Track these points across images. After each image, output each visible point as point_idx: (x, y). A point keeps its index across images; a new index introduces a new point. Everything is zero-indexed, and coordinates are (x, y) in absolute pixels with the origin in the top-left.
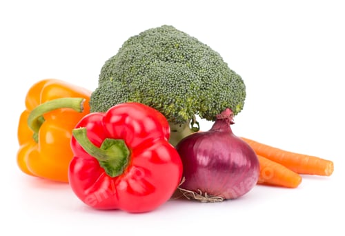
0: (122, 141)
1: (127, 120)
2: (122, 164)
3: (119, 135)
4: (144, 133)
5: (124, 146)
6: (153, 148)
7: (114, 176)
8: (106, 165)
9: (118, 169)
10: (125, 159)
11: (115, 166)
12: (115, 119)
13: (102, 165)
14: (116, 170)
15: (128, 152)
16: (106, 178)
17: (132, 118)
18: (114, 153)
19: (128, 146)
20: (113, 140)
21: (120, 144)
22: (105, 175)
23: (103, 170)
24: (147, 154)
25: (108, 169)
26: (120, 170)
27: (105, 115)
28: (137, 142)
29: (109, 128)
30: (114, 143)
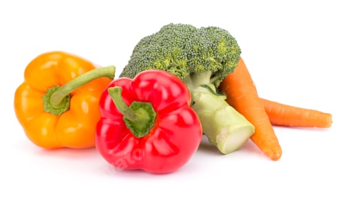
0: (149, 104)
1: (156, 86)
2: (148, 126)
3: (147, 98)
4: (171, 97)
5: (150, 109)
6: (178, 111)
7: (140, 136)
8: (132, 127)
9: (144, 130)
10: (151, 121)
11: (141, 127)
12: (143, 84)
13: (128, 125)
14: (142, 131)
15: (155, 114)
16: (132, 139)
17: (160, 84)
18: (143, 114)
19: (155, 109)
20: (140, 103)
21: (146, 108)
22: (131, 135)
23: (128, 131)
24: (172, 117)
25: (134, 130)
26: (146, 131)
27: (133, 80)
28: (162, 106)
29: (138, 92)
30: (141, 106)
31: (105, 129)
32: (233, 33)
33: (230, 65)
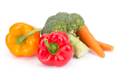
0: (56, 44)
2: (56, 51)
3: (55, 41)
4: (64, 41)
5: (57, 45)
6: (66, 46)
7: (53, 54)
8: (50, 51)
9: (55, 52)
10: (57, 49)
11: (53, 51)
12: (54, 37)
13: (49, 51)
14: (54, 52)
15: (58, 47)
16: (50, 55)
18: (54, 47)
19: (58, 45)
20: (53, 43)
21: (55, 44)
22: (50, 54)
23: (49, 52)
24: (64, 48)
25: (51, 52)
28: (61, 44)
29: (52, 39)
30: (53, 44)
31: (40, 52)
32: (82, 16)
33: (81, 27)
